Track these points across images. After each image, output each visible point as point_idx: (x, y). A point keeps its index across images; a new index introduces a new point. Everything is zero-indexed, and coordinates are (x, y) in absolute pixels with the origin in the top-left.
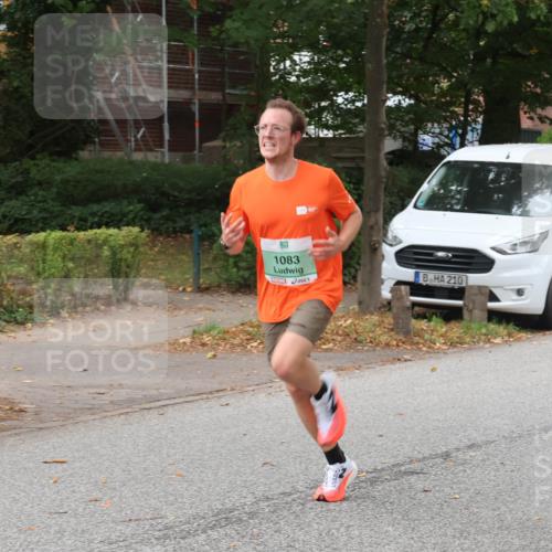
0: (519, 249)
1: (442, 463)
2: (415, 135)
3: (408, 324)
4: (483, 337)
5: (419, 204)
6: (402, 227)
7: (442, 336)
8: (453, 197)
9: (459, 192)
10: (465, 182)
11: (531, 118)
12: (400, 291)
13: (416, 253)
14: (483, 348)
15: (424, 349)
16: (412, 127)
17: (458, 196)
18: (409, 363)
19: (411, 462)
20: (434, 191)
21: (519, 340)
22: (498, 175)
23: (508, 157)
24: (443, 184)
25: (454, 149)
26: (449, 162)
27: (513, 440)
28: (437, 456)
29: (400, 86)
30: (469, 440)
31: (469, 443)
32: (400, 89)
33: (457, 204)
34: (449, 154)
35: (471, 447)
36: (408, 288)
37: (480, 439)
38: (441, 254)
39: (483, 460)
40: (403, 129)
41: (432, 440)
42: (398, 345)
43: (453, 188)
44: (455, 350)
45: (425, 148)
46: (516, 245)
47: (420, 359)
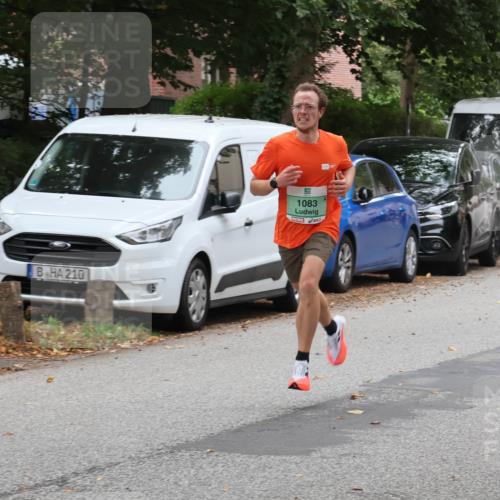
0: (150, 238)
1: (57, 490)
2: (26, 102)
3: (20, 326)
4: (108, 341)
5: (31, 185)
6: (11, 212)
7: (60, 340)
8: (71, 177)
9: (78, 170)
10: (86, 160)
11: (162, 84)
12: (10, 286)
13: (28, 243)
14: (108, 353)
15: (39, 356)
16: (22, 92)
17: (78, 176)
18: (21, 373)
19: (20, 490)
20: (48, 169)
21: (150, 343)
22: (123, 151)
23: (134, 130)
24: (59, 160)
25: (72, 119)
26: (66, 135)
27: (140, 460)
28: (52, 482)
29: (6, 44)
30: (90, 462)
31: (91, 466)
32: (6, 47)
33: (76, 184)
34: (66, 125)
35: (91, 470)
36: (19, 283)
37: (102, 461)
38: (57, 244)
39: (106, 486)
40: (10, 96)
41: (46, 464)
42: (7, 353)
43: (72, 165)
44: (76, 356)
45: (38, 118)
46: (145, 232)
47: (35, 368)
